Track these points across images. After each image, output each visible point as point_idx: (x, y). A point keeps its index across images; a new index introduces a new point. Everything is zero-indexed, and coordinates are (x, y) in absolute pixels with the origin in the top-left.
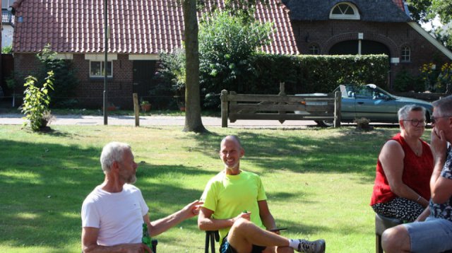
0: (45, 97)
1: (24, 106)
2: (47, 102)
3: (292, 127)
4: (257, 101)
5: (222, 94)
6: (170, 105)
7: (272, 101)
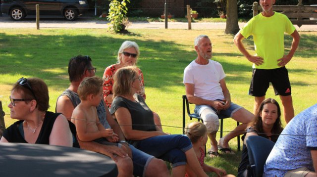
0: (124, 8)
1: (109, 15)
2: (125, 12)
3: (308, 30)
4: (281, 10)
5: (254, 5)
6: (213, 14)
7: (292, 10)
